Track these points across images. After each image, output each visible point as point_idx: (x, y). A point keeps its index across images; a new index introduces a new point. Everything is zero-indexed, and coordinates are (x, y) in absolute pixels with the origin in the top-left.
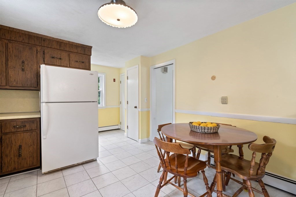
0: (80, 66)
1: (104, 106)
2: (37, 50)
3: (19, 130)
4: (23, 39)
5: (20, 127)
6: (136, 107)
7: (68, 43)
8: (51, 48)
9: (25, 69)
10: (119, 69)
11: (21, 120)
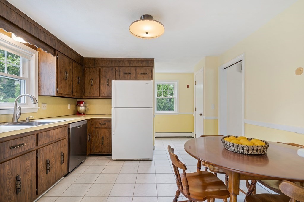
0: (144, 77)
1: (177, 112)
2: (116, 70)
3: (102, 126)
4: (108, 64)
5: (103, 125)
6: (201, 115)
7: (135, 60)
8: (124, 66)
9: (109, 85)
11: (109, 120)
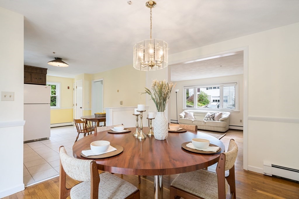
1: (59, 107)
10: (73, 79)
